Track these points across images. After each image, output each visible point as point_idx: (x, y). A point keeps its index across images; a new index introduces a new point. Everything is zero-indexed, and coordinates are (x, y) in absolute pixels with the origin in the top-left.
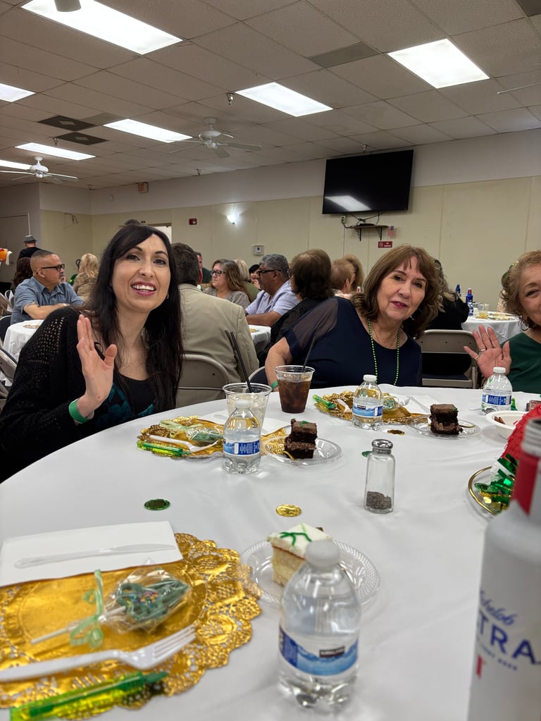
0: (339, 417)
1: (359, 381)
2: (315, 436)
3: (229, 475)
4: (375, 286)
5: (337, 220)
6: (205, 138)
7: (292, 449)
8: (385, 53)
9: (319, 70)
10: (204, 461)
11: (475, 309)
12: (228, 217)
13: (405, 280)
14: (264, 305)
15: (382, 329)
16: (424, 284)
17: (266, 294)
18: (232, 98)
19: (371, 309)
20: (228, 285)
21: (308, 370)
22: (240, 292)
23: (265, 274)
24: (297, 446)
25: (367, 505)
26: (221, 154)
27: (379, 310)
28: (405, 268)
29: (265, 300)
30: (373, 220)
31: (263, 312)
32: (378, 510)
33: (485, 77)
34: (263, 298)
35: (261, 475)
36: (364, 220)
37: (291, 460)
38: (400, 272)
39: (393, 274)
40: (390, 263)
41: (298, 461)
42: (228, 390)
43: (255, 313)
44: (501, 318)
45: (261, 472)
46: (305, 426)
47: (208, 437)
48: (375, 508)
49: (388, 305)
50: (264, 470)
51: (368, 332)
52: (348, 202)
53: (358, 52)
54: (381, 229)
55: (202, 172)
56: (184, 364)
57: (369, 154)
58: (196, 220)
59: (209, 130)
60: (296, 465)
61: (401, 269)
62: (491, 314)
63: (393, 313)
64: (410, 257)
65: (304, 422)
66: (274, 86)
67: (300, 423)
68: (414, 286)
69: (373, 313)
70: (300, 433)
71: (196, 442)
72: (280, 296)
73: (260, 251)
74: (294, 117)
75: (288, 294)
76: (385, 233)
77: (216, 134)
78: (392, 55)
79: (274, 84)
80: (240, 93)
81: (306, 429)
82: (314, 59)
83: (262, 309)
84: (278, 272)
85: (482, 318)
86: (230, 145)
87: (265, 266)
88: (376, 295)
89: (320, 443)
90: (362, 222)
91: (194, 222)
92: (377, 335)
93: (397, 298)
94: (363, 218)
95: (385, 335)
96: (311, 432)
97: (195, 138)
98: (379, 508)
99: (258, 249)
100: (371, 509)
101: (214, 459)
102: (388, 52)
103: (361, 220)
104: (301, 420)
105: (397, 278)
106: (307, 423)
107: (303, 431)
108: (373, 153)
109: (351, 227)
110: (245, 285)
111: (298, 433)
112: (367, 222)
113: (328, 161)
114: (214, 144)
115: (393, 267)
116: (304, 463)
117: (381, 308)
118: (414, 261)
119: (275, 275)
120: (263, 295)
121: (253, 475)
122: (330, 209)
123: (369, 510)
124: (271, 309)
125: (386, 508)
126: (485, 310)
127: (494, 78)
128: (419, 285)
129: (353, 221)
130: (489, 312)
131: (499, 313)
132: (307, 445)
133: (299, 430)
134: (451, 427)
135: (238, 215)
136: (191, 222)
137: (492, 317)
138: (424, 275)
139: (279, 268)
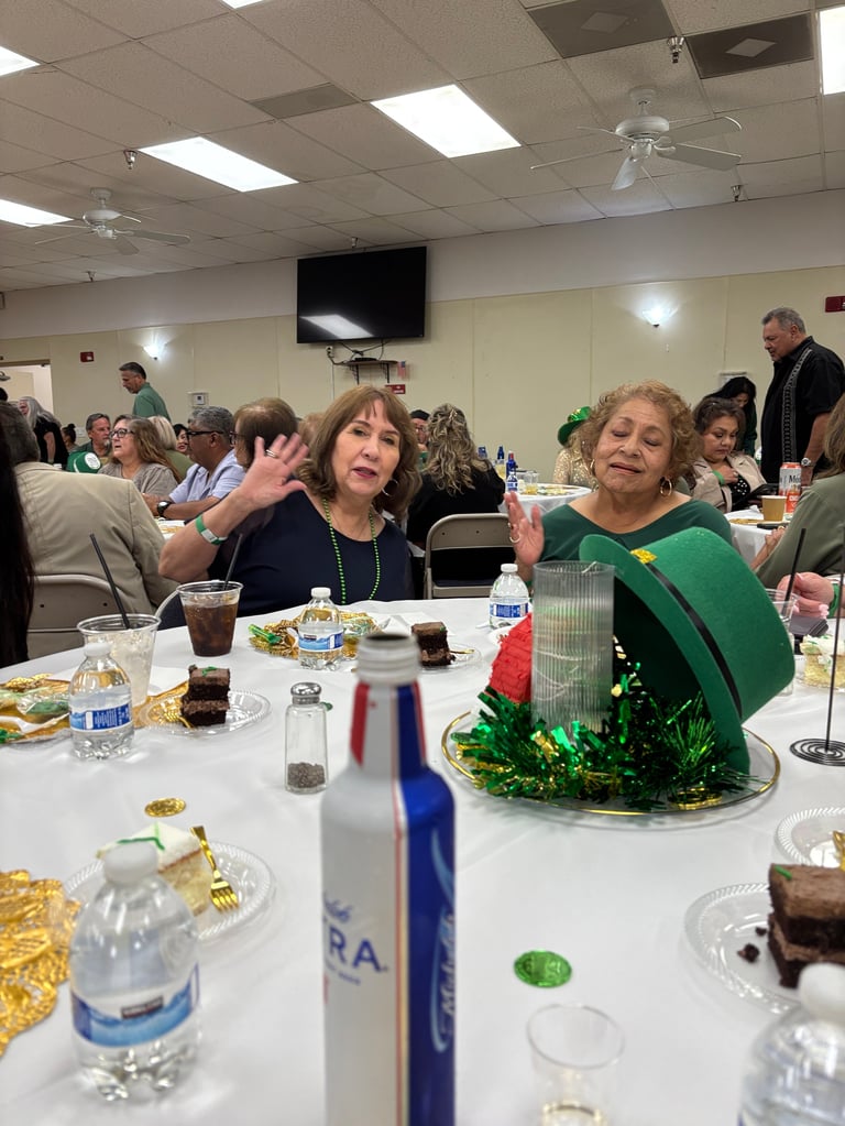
0: (284, 655)
1: (307, 599)
2: (227, 689)
3: (79, 764)
4: (328, 448)
5: (319, 353)
6: (93, 222)
7: (191, 713)
8: (366, 102)
9: (269, 122)
10: (43, 746)
11: (519, 481)
12: (145, 348)
13: (370, 435)
14: (200, 487)
15: (346, 512)
16: (396, 438)
17: (202, 469)
18: (133, 159)
19: (324, 481)
20: (139, 455)
21: (232, 587)
22: (158, 466)
23: (196, 438)
24: (199, 706)
25: (289, 784)
26: (123, 248)
27: (336, 484)
28: (368, 417)
29: (201, 479)
30: (375, 353)
31: (197, 499)
32: (306, 789)
33: (514, 144)
34: (198, 476)
35: (134, 758)
36: (361, 353)
37: (189, 731)
38: (360, 422)
39: (351, 426)
40: (345, 411)
41: (200, 730)
42: (88, 628)
43: (185, 501)
44: (555, 492)
45: (136, 752)
46: (211, 674)
47: (55, 707)
48: (300, 787)
49: (349, 474)
50: (143, 750)
51: (325, 518)
52: (337, 325)
53: (325, 98)
54: (387, 366)
55: (97, 277)
56: (36, 591)
57: (362, 251)
58: (91, 354)
59: (100, 208)
60: (196, 736)
61: (362, 418)
62: (543, 488)
63: (356, 485)
64: (373, 399)
65: (211, 669)
66: (201, 143)
67: (202, 670)
68: (384, 443)
69: (328, 486)
70: (202, 686)
71: (33, 717)
72: (223, 471)
73: (202, 402)
74: (238, 192)
75: (236, 469)
76: (394, 372)
77: (113, 215)
78: (376, 104)
79: (200, 139)
80: (147, 150)
81: (211, 679)
82: (261, 105)
83: (196, 495)
84: (217, 435)
85: (529, 493)
86: (137, 234)
87: (197, 424)
88: (330, 460)
89: (238, 698)
90: (358, 356)
91: (89, 358)
92: (339, 520)
93: (361, 462)
94: (360, 349)
95: (352, 520)
96: (219, 683)
97: (78, 220)
98: (305, 786)
99: (199, 398)
100: (296, 789)
101: (60, 741)
102: (372, 100)
103: (357, 352)
104: (207, 666)
105: (357, 432)
106: (215, 669)
107: (207, 683)
108: (368, 250)
109: (342, 363)
110: (166, 456)
111: (199, 686)
112: (367, 355)
113: (299, 261)
114: (110, 232)
115: (350, 416)
116: (211, 732)
117: (339, 480)
118: (378, 405)
119: (214, 440)
120: (196, 472)
121: (120, 760)
122: (308, 336)
123: (292, 791)
124: (209, 494)
125: (316, 785)
126: (534, 481)
127: (526, 145)
128: (391, 442)
129: (346, 354)
130: (540, 485)
131: (554, 485)
132: (214, 703)
133: (201, 682)
134: (439, 656)
135: (163, 347)
136: (84, 357)
137: (543, 491)
138: (396, 426)
139: (220, 429)
